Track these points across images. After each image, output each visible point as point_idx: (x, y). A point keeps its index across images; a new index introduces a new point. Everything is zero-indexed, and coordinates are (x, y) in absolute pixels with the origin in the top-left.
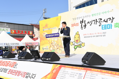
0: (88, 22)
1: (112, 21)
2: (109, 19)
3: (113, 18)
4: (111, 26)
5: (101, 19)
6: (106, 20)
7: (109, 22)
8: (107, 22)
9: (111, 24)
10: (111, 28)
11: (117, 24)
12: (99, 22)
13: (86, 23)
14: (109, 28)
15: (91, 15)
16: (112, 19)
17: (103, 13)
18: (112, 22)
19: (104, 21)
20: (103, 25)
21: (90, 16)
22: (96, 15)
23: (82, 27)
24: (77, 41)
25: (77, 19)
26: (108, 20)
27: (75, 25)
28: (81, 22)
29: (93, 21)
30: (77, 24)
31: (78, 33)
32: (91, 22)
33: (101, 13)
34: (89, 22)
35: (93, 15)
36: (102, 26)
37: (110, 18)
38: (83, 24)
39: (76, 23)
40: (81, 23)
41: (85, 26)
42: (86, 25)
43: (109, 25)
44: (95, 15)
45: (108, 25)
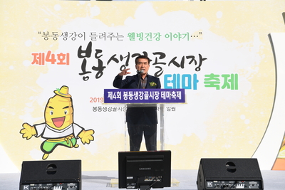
0: (113, 58)
1: (199, 67)
2: (188, 57)
3: (202, 60)
4: (196, 81)
5: (163, 56)
6: (179, 61)
7: (189, 68)
8: (183, 67)
9: (195, 76)
10: (195, 88)
11: (212, 76)
12: (154, 61)
13: (105, 59)
14: (189, 87)
15: (126, 35)
16: (197, 59)
17: (170, 36)
18: (198, 69)
19: (173, 61)
20: (170, 76)
21: (119, 37)
22: (145, 39)
23: (85, 72)
24: (59, 121)
25: (60, 39)
26: (187, 61)
27: (53, 61)
28: (80, 51)
29: (133, 56)
30: (63, 59)
31: (64, 91)
32: (125, 60)
33: (163, 35)
34: (118, 57)
35: (132, 36)
36: (166, 76)
37: (193, 57)
38: (92, 62)
39: (56, 53)
40: (80, 56)
41: (100, 69)
42: (104, 64)
43: (189, 76)
44: (141, 36)
45: (184, 76)
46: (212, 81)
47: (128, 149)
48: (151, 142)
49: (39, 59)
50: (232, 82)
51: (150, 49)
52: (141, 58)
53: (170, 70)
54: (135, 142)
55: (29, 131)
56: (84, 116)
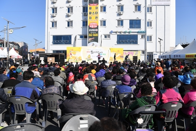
0: (94, 52)
30: (89, 52)
46: (103, 54)
49: (87, 52)
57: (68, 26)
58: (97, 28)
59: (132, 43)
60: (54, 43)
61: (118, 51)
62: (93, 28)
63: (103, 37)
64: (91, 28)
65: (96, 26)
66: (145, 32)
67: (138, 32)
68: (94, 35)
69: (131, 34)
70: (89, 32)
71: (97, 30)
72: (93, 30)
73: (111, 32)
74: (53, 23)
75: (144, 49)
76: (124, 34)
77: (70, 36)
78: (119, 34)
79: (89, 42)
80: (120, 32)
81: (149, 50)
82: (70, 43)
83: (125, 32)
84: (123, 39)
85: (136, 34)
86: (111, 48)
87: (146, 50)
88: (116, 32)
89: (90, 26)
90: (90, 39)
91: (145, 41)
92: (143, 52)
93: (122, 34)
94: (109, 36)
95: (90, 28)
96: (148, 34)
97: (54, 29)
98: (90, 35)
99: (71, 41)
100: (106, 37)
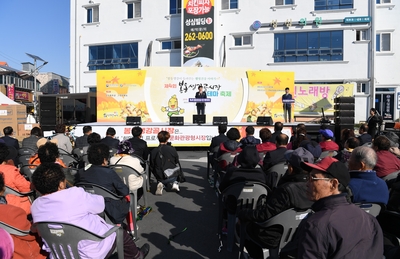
0: (190, 86)
2: (215, 86)
3: (220, 86)
4: (218, 93)
5: (207, 85)
6: (212, 87)
7: (216, 89)
8: (213, 89)
10: (217, 96)
11: (223, 92)
13: (188, 86)
14: (215, 96)
15: (195, 78)
17: (209, 79)
18: (218, 89)
19: (210, 87)
20: (209, 92)
21: (192, 79)
22: (201, 79)
23: (181, 90)
24: (173, 106)
25: (173, 79)
27: (171, 87)
28: (180, 83)
30: (174, 86)
31: (174, 96)
32: (194, 86)
33: (207, 78)
34: (192, 85)
35: (197, 78)
37: (217, 86)
38: (184, 87)
39: (172, 84)
40: (180, 85)
41: (186, 89)
42: (188, 88)
43: (215, 92)
44: (199, 78)
46: (223, 94)
47: (196, 113)
48: (203, 112)
49: (167, 86)
50: (229, 94)
51: (203, 83)
52: (200, 87)
53: (209, 90)
54: (199, 112)
55: (164, 109)
56: (181, 105)
57: (130, 15)
58: (211, 14)
59: (324, 58)
60: (92, 67)
61: (277, 81)
62: (197, 16)
63: (231, 42)
64: (193, 16)
65: (207, 10)
66: (369, 20)
67: (344, 22)
68: (202, 37)
69: (321, 27)
70: (187, 29)
71: (209, 21)
72: (198, 22)
73: (255, 27)
74: (89, 11)
75: (364, 77)
76: (299, 29)
77: (135, 45)
78: (280, 29)
79: (186, 60)
80: (284, 25)
81: (381, 80)
82: (135, 65)
83: (300, 24)
84: (293, 46)
85: (339, 26)
86: (249, 70)
87: (371, 79)
88: (271, 26)
89: (190, 11)
90: (190, 49)
91: (370, 51)
92: (363, 86)
93: (292, 29)
94: (248, 39)
95: (188, 16)
96: (379, 26)
97: (92, 28)
98: (190, 38)
99: (137, 60)
100: (238, 42)
